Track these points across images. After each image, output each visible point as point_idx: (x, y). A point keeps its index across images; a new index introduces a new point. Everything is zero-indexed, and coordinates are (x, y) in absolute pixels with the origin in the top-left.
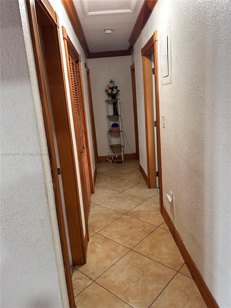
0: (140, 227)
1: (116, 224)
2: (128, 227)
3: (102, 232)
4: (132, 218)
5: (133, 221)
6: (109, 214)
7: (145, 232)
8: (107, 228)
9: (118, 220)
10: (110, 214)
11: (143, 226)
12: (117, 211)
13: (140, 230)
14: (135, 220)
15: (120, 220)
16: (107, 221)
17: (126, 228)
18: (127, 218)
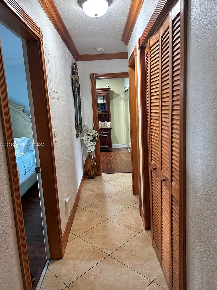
0: (95, 237)
1: (121, 241)
2: (107, 237)
3: (134, 234)
4: (101, 249)
5: (101, 245)
6: (131, 258)
7: (92, 232)
8: (130, 237)
9: (118, 247)
10: (129, 258)
11: (92, 238)
12: (120, 263)
13: (97, 234)
14: (98, 246)
15: (116, 246)
16: (131, 247)
17: (109, 236)
18: (107, 249)
